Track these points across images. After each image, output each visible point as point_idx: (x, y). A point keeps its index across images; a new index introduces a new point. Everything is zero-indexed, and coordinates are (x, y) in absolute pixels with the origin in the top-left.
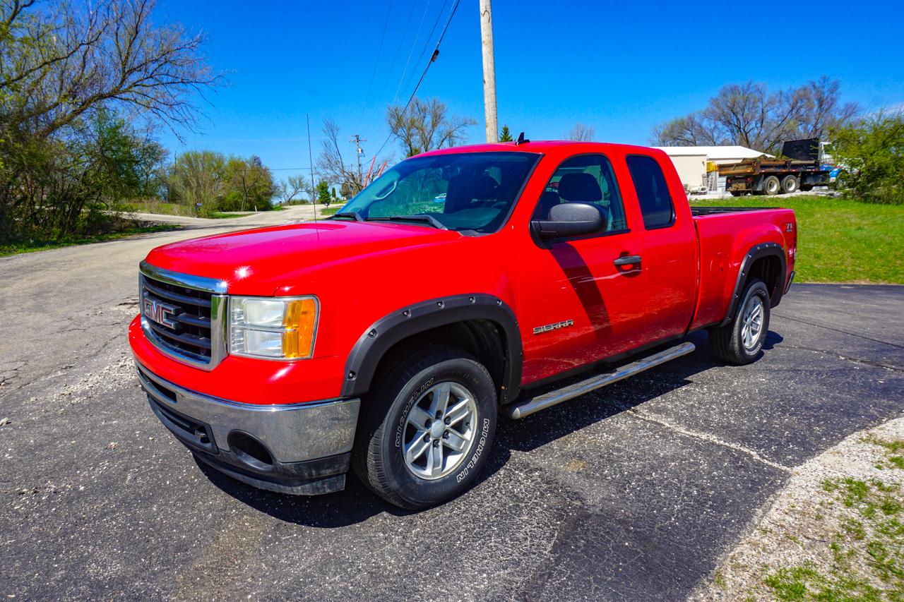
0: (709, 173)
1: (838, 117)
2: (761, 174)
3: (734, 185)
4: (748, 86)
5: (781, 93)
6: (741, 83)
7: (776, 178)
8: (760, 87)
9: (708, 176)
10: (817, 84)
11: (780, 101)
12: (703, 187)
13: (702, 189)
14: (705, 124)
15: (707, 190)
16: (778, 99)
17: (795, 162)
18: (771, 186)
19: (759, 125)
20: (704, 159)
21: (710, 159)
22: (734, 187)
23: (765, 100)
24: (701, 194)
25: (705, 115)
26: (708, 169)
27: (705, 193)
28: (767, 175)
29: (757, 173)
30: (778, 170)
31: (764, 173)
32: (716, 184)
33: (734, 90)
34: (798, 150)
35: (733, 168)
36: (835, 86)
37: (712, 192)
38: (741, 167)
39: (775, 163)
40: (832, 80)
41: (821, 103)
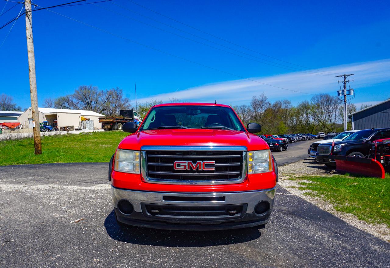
0: (82, 121)
1: (123, 103)
2: (116, 122)
3: (105, 126)
4: (91, 87)
5: (103, 91)
6: (88, 85)
7: (121, 124)
8: (95, 88)
9: (82, 122)
10: (115, 90)
11: (102, 95)
12: (80, 127)
13: (80, 128)
14: (74, 100)
15: (82, 128)
16: (102, 94)
17: (126, 118)
18: (120, 127)
19: (95, 103)
20: (80, 115)
21: (82, 115)
22: (106, 127)
23: (98, 93)
24: (79, 130)
25: (73, 97)
26: (81, 120)
27: (81, 130)
28: (118, 122)
29: (115, 122)
30: (121, 121)
31: (117, 122)
32: (85, 126)
33: (85, 88)
34: (125, 114)
35: (105, 119)
36: (121, 92)
37: (84, 129)
38: (108, 119)
39: (120, 118)
40: (120, 89)
41: (117, 97)
